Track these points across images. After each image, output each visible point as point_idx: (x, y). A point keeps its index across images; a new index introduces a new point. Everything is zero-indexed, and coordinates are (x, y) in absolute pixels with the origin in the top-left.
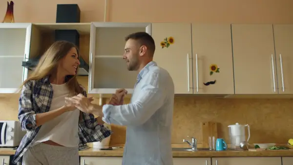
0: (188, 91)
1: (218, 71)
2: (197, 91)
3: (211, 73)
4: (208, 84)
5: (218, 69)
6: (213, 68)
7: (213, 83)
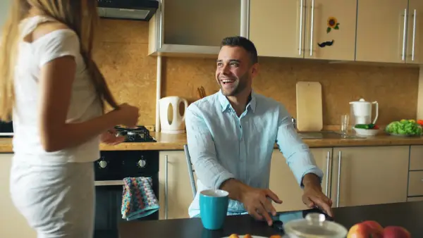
0: (298, 54)
1: (337, 28)
2: (311, 55)
3: (329, 30)
4: (323, 45)
5: (338, 24)
6: (332, 22)
7: (330, 44)
